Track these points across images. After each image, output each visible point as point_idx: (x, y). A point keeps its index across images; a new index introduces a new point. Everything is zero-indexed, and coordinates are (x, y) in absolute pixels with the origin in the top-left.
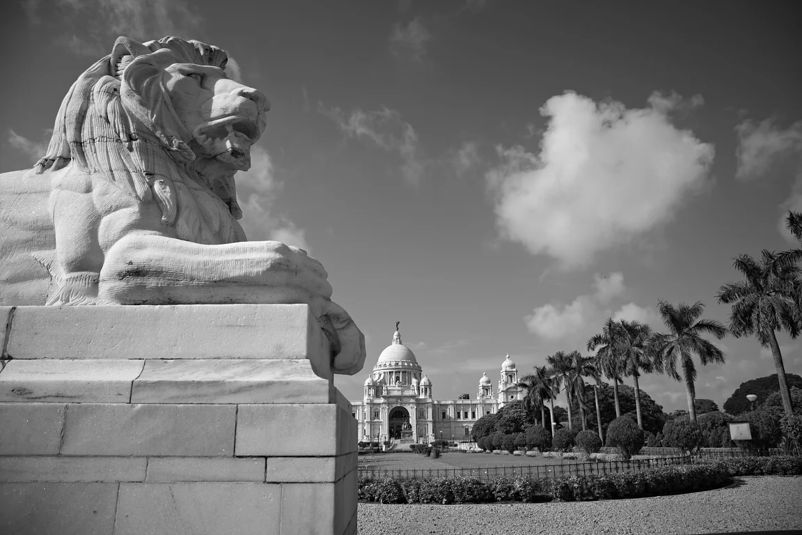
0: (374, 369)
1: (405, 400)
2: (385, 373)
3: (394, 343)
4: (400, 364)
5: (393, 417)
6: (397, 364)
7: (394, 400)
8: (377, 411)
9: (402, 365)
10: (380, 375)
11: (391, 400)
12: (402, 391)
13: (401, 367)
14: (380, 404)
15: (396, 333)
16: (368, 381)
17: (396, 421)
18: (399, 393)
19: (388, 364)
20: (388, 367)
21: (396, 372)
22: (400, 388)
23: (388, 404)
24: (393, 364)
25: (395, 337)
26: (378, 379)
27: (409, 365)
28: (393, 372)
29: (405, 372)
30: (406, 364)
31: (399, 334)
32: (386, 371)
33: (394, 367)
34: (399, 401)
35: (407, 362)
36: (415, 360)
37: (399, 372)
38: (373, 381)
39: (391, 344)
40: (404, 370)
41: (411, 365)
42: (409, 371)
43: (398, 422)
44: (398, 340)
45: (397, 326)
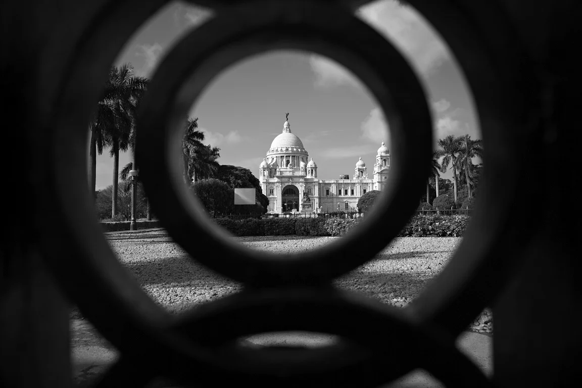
0: (268, 154)
1: (295, 180)
2: (277, 157)
3: (284, 132)
4: (290, 149)
5: (285, 193)
6: (287, 150)
7: (286, 180)
8: (272, 188)
9: (292, 151)
10: (273, 159)
11: (284, 180)
12: (293, 172)
13: (290, 152)
14: (274, 183)
15: (286, 123)
16: (263, 164)
17: (291, 197)
18: (290, 174)
19: (279, 149)
20: (279, 152)
22: (291, 170)
23: (282, 183)
24: (284, 149)
25: (285, 126)
26: (271, 162)
27: (297, 151)
28: (284, 156)
29: (295, 156)
30: (295, 150)
31: (288, 123)
32: (278, 155)
33: (285, 152)
34: (290, 180)
35: (295, 148)
36: (302, 146)
37: (290, 156)
38: (267, 163)
39: (281, 133)
40: (293, 155)
41: (299, 150)
42: (298, 155)
43: (289, 198)
44: (288, 129)
45: (287, 117)
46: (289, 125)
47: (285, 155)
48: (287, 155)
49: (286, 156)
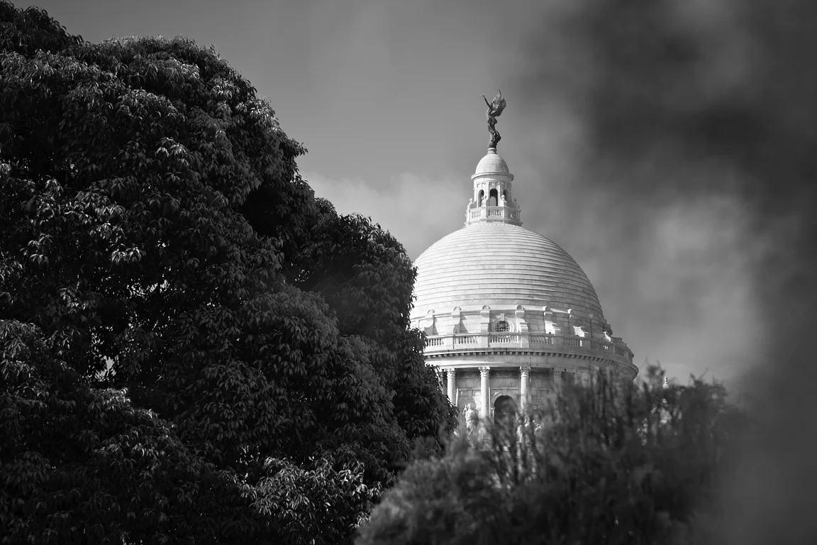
3: (476, 215)
4: (517, 325)
6: (498, 328)
13: (520, 343)
15: (488, 162)
24: (477, 326)
25: (481, 185)
27: (567, 335)
28: (476, 372)
30: (550, 328)
31: (503, 165)
33: (481, 343)
35: (553, 318)
36: (598, 311)
37: (515, 372)
40: (537, 362)
41: (580, 332)
44: (501, 202)
45: (492, 123)
46: (503, 172)
47: (484, 365)
48: (499, 362)
49: (493, 373)
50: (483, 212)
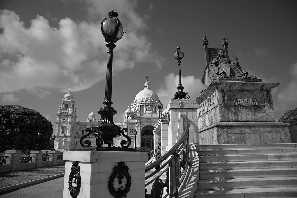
0: (132, 104)
1: (153, 121)
2: (139, 106)
3: (145, 89)
4: (149, 100)
5: (144, 134)
6: (147, 100)
7: (145, 120)
8: (132, 128)
9: (150, 101)
10: (136, 108)
11: (143, 120)
12: (152, 114)
13: (149, 102)
14: (135, 123)
15: (146, 83)
16: (127, 110)
17: (147, 137)
18: (149, 116)
19: (140, 100)
20: (141, 102)
21: (146, 106)
23: (141, 123)
24: (144, 100)
25: (146, 85)
26: (134, 110)
28: (144, 106)
29: (152, 106)
30: (153, 101)
31: (148, 83)
32: (139, 105)
33: (145, 102)
34: (149, 121)
35: (153, 99)
36: (158, 99)
38: (130, 111)
39: (143, 89)
40: (151, 104)
41: (156, 101)
42: (155, 105)
43: (147, 138)
44: (148, 87)
45: (147, 79)
46: (148, 84)
47: (145, 105)
48: (147, 104)
50: (146, 88)
